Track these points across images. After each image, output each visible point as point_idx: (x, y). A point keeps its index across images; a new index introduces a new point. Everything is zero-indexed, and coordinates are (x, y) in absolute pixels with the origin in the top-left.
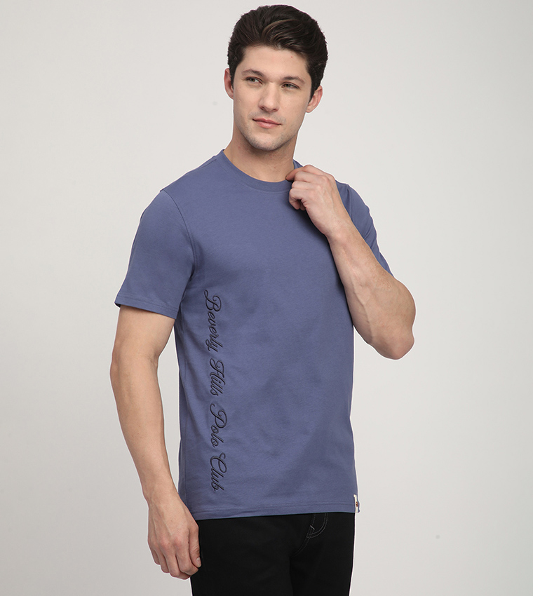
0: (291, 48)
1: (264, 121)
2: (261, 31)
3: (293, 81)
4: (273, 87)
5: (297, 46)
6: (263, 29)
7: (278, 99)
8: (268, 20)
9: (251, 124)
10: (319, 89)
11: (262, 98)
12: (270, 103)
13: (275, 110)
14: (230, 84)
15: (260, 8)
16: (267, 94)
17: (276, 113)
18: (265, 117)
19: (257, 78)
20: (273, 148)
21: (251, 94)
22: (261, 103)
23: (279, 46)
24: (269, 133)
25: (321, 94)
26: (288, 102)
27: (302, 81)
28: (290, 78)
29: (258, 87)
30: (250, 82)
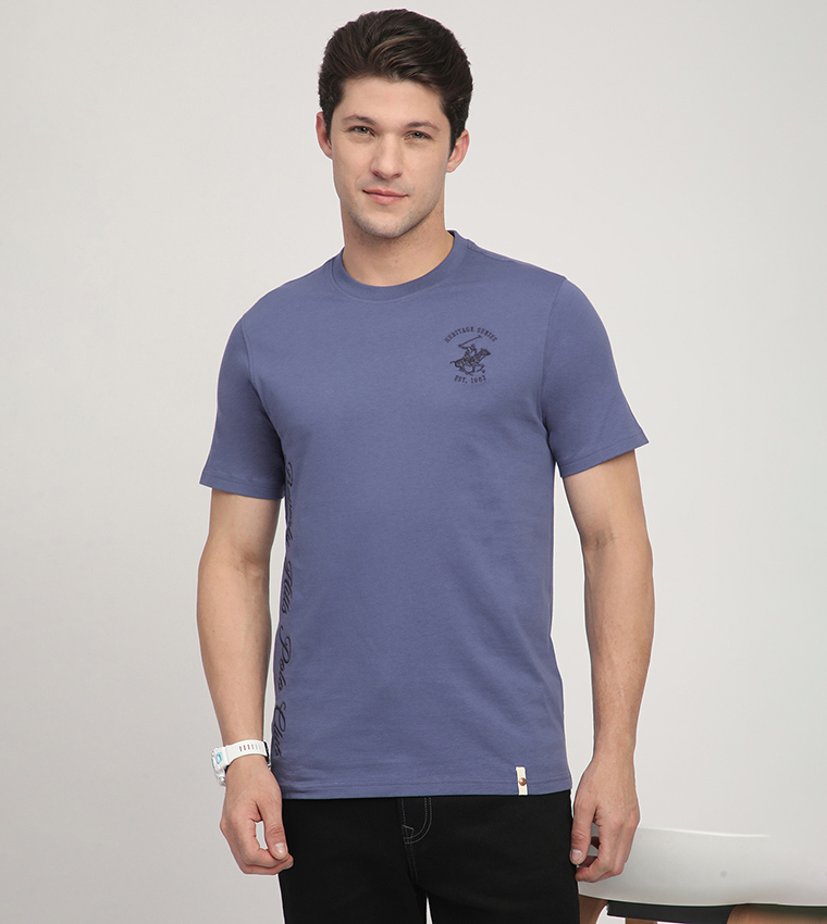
0: (415, 79)
1: (379, 193)
2: (365, 55)
3: (421, 129)
4: (390, 140)
5: (424, 75)
6: (369, 51)
7: (400, 159)
8: (375, 36)
9: (362, 199)
10: (463, 134)
11: (375, 158)
12: (388, 166)
13: (398, 175)
14: (326, 136)
15: (361, 17)
16: (382, 152)
17: (398, 180)
18: (381, 187)
19: (367, 128)
20: (397, 233)
21: (358, 153)
22: (374, 167)
23: (396, 77)
24: (390, 211)
25: (467, 142)
26: (415, 162)
27: (435, 128)
28: (417, 124)
29: (368, 141)
30: (355, 134)
